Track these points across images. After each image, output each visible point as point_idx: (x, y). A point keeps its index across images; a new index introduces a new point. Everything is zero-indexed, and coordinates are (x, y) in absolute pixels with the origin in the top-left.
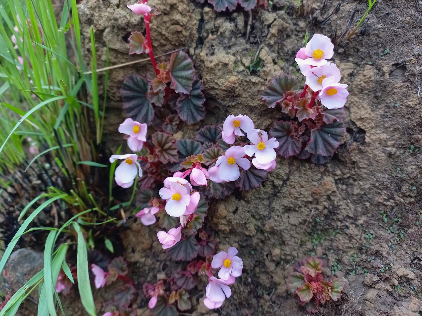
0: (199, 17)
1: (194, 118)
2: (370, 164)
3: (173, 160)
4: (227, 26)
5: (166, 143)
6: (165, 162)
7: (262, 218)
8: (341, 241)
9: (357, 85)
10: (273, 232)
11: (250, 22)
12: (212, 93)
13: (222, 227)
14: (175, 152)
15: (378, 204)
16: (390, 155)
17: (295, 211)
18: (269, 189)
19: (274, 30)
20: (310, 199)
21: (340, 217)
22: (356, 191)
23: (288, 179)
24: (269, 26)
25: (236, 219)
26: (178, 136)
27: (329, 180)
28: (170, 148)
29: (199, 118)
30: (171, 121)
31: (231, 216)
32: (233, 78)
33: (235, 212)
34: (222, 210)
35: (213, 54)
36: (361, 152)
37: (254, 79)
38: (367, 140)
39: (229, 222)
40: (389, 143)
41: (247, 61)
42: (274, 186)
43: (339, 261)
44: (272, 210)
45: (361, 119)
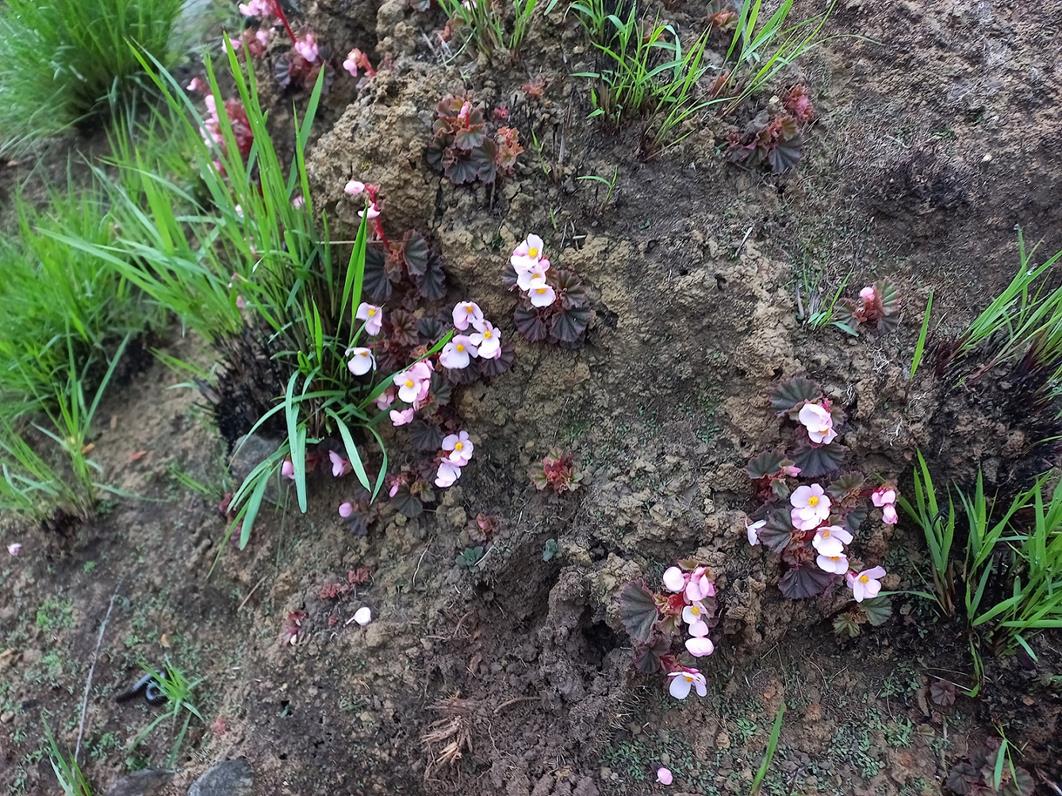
0: (436, 187)
1: (435, 295)
2: (623, 352)
3: (413, 342)
4: (466, 199)
5: (406, 323)
6: (404, 344)
7: (513, 407)
8: (596, 434)
9: (610, 264)
10: (525, 423)
11: (493, 193)
12: (451, 270)
13: (468, 415)
14: (415, 334)
15: (634, 395)
16: (644, 342)
17: (549, 399)
18: (519, 375)
19: (515, 206)
20: (563, 387)
21: (595, 407)
22: (611, 380)
23: (539, 364)
24: (510, 200)
25: (482, 407)
26: (419, 314)
27: (582, 367)
28: (410, 329)
29: (441, 295)
30: (412, 296)
31: (477, 404)
32: (471, 259)
33: (481, 399)
34: (468, 397)
35: (452, 229)
36: (614, 338)
37: (495, 258)
38: (619, 325)
39: (475, 410)
40: (643, 329)
41: (488, 238)
42: (525, 373)
43: (592, 455)
44: (524, 398)
45: (611, 302)
